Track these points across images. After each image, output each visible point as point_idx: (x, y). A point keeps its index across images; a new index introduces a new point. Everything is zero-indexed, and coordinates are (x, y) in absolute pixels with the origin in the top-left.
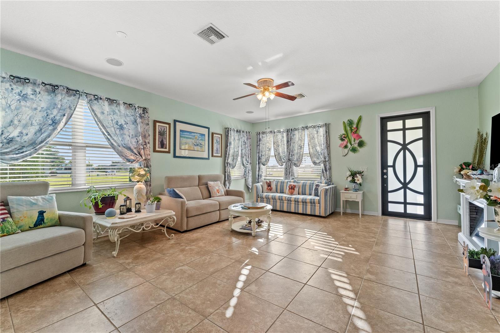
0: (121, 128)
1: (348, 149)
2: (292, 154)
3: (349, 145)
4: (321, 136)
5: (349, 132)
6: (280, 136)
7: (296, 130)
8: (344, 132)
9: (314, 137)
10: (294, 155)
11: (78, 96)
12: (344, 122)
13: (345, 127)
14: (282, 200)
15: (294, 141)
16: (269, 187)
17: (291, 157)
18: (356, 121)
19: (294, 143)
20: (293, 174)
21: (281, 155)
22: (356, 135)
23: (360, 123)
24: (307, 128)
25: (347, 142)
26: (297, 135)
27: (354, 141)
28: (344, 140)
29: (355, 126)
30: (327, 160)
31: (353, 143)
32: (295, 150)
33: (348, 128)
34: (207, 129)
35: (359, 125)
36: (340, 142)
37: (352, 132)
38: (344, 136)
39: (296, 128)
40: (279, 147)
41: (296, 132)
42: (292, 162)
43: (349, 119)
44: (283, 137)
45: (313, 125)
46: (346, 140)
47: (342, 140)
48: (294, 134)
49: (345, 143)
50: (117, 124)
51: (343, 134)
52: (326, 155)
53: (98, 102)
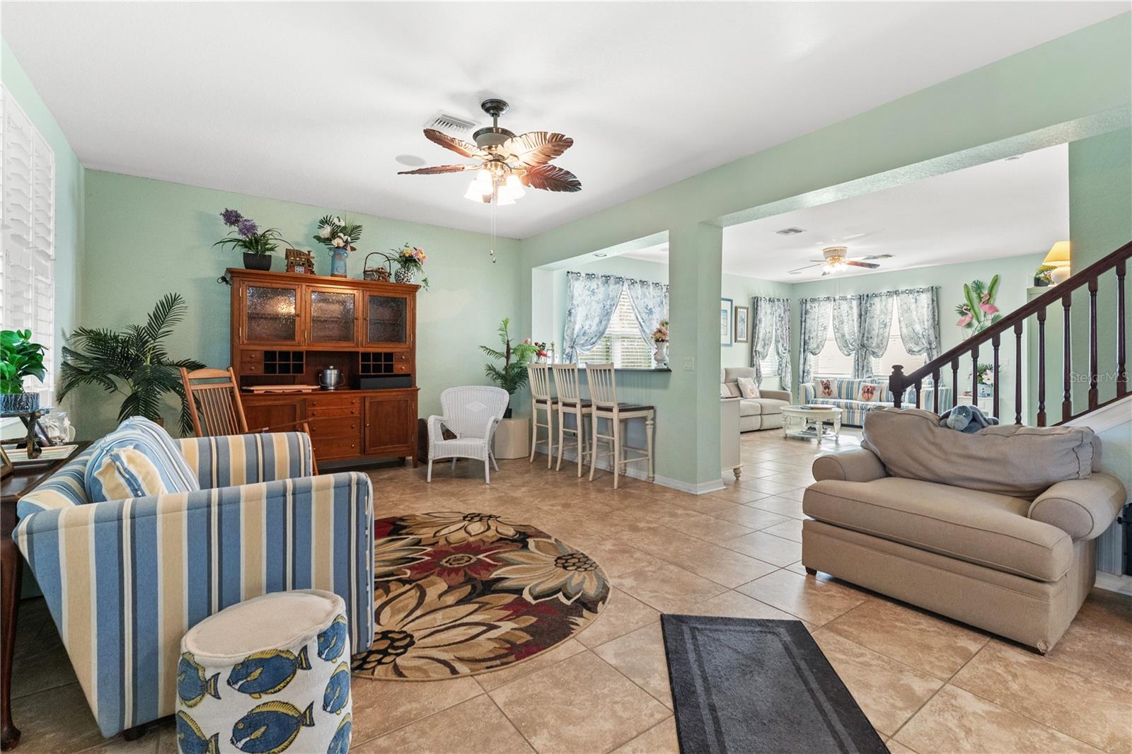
0: (651, 312)
1: (973, 329)
2: (869, 336)
3: (975, 322)
4: (923, 307)
5: (976, 301)
6: (845, 305)
7: (876, 296)
8: (965, 301)
9: (909, 309)
10: (871, 338)
11: (621, 283)
12: (966, 285)
13: (968, 293)
14: (851, 408)
15: (872, 315)
16: (827, 390)
17: (866, 342)
18: (988, 282)
19: (873, 317)
20: (870, 369)
21: (847, 337)
22: (987, 306)
23: (995, 287)
24: (896, 293)
25: (972, 318)
26: (878, 306)
27: (985, 316)
28: (967, 314)
29: (986, 292)
30: (933, 346)
31: (982, 319)
32: (873, 329)
33: (974, 295)
34: (730, 303)
35: (994, 291)
36: (959, 317)
37: (981, 301)
38: (965, 307)
39: (876, 293)
40: (844, 324)
41: (877, 300)
42: (867, 349)
43: (975, 279)
44: (851, 308)
45: (908, 288)
46: (970, 314)
47: (962, 313)
48: (872, 303)
49: (967, 319)
50: (647, 308)
51: (964, 305)
52: (932, 338)
53: (634, 286)
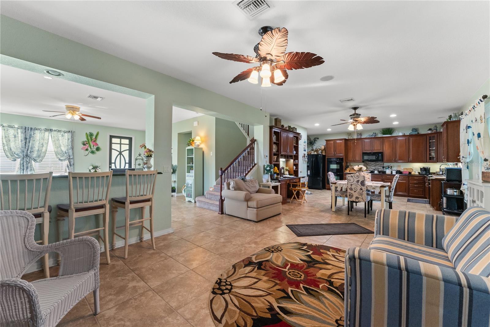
1: (89, 151)
2: (32, 151)
3: (89, 149)
4: (66, 139)
5: (90, 140)
6: (11, 132)
8: (86, 140)
9: (59, 139)
12: (86, 133)
13: (87, 137)
15: (34, 139)
17: (30, 154)
18: (95, 134)
19: (34, 141)
20: (32, 169)
21: (13, 150)
22: (95, 143)
23: (97, 136)
24: (51, 130)
25: (88, 147)
26: (38, 135)
27: (93, 147)
28: (86, 145)
29: (94, 137)
30: (71, 157)
31: (92, 148)
32: (34, 147)
33: (89, 138)
35: (97, 137)
36: (83, 146)
37: (92, 141)
38: (86, 142)
39: (37, 128)
40: (10, 142)
41: (37, 132)
42: (30, 158)
43: (90, 132)
44: (18, 133)
45: (58, 129)
46: (88, 145)
47: (84, 144)
48: (34, 132)
49: (86, 147)
51: (85, 141)
52: (71, 154)
